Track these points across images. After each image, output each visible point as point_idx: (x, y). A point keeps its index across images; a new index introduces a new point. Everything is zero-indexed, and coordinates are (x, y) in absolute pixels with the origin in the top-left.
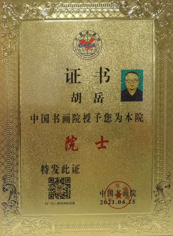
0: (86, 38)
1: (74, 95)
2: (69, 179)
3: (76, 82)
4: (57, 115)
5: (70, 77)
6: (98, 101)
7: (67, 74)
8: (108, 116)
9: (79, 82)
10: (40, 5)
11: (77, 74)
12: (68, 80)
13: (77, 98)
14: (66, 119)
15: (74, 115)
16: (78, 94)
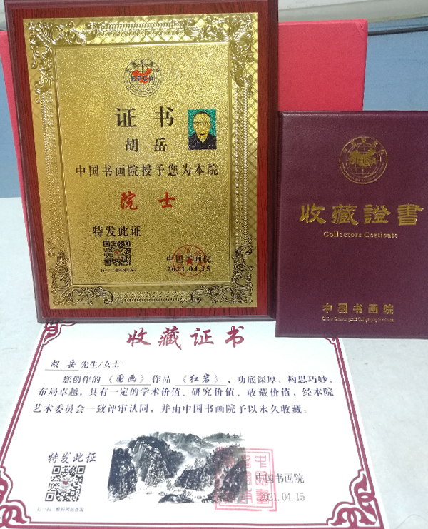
0: (140, 69)
1: (128, 141)
2: (128, 243)
3: (130, 126)
4: (108, 167)
5: (122, 119)
6: (160, 149)
7: (119, 115)
8: (173, 168)
9: (135, 126)
10: (77, 26)
11: (132, 115)
12: (119, 123)
13: (133, 145)
14: (120, 171)
15: (130, 167)
16: (133, 140)
